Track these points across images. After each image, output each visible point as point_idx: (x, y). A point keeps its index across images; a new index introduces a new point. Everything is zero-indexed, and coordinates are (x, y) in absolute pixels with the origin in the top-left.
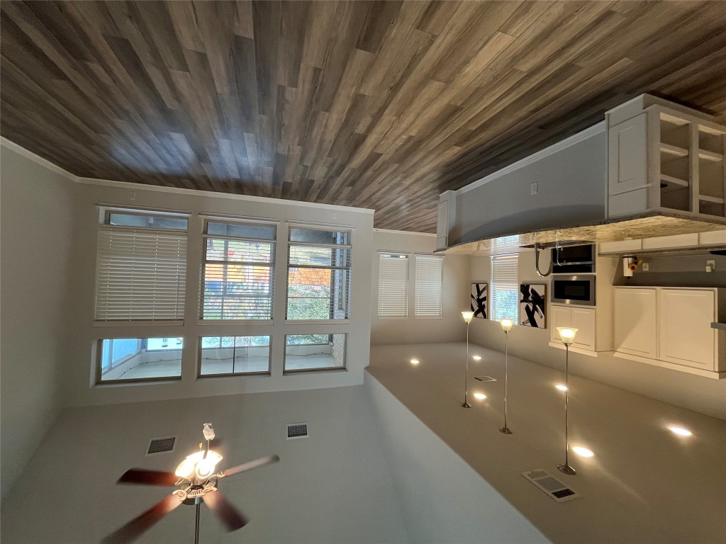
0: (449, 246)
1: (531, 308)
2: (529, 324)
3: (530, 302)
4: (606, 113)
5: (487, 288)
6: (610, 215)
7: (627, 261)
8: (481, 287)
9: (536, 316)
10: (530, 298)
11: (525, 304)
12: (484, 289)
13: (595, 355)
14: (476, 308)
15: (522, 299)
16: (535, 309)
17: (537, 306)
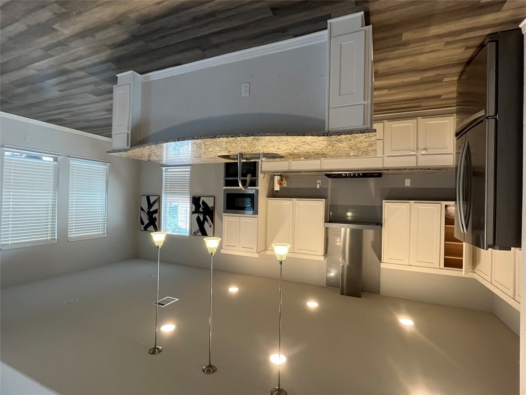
0: (132, 146)
1: (202, 218)
2: (200, 234)
3: (201, 213)
4: (328, 21)
5: (159, 200)
6: (330, 127)
7: (277, 178)
8: (152, 199)
9: (206, 226)
10: (201, 210)
11: (196, 215)
12: (155, 202)
13: (257, 256)
14: (146, 221)
15: (194, 210)
16: (205, 219)
17: (207, 217)
